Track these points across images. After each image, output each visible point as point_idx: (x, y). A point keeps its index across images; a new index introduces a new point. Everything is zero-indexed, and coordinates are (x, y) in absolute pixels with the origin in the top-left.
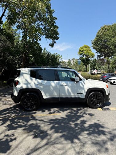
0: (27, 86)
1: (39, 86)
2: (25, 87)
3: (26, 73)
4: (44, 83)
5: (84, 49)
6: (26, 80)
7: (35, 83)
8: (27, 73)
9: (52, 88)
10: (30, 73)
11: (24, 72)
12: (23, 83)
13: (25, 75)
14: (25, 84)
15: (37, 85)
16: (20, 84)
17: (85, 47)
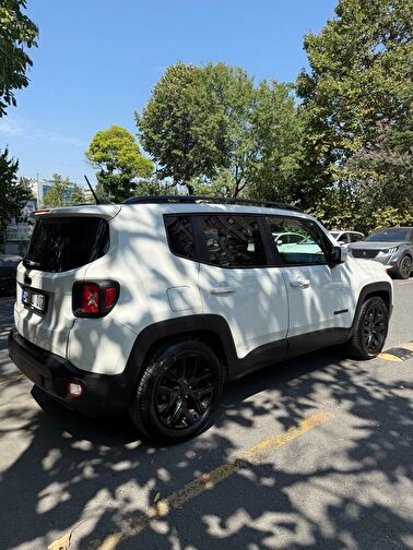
0: (173, 309)
1: (219, 298)
2: (161, 313)
3: (145, 236)
4: (237, 284)
5: (116, 141)
6: (158, 276)
7: (200, 289)
8: (152, 231)
9: (265, 304)
10: (163, 232)
11: (133, 227)
12: (148, 293)
13: (142, 245)
14: (156, 296)
15: (213, 293)
16: (130, 298)
17: (118, 134)
